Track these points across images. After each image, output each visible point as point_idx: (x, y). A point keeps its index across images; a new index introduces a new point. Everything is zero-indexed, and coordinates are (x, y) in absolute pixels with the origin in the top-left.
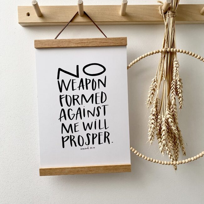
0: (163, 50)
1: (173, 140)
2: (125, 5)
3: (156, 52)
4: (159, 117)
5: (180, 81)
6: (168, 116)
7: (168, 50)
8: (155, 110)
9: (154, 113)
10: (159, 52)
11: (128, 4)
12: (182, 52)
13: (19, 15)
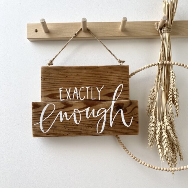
0: (160, 63)
3: (152, 65)
5: (176, 91)
6: (167, 124)
12: (177, 64)
13: (28, 31)
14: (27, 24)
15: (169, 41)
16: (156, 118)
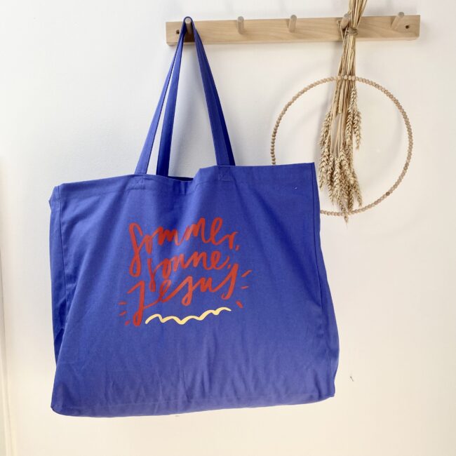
0: (339, 77)
1: (347, 187)
4: (331, 159)
5: (358, 115)
6: (342, 158)
7: (346, 77)
8: (326, 150)
9: (325, 154)
12: (362, 80)
13: (167, 33)
14: (167, 23)
16: (329, 151)
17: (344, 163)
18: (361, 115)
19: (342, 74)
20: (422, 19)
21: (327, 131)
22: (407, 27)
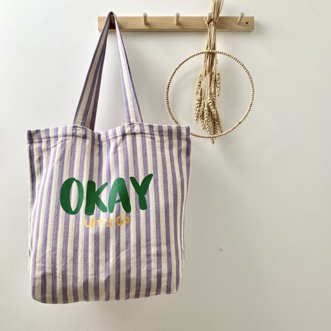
0: (206, 51)
1: (213, 120)
2: (178, 17)
3: (201, 53)
4: (202, 102)
5: (218, 75)
6: (209, 101)
7: (210, 51)
8: (200, 96)
9: (199, 99)
10: (203, 53)
11: (180, 16)
12: (220, 53)
14: (98, 17)
15: (214, 34)
17: (210, 104)
18: (220, 75)
19: (209, 49)
20: (255, 19)
21: (200, 86)
22: (247, 23)
